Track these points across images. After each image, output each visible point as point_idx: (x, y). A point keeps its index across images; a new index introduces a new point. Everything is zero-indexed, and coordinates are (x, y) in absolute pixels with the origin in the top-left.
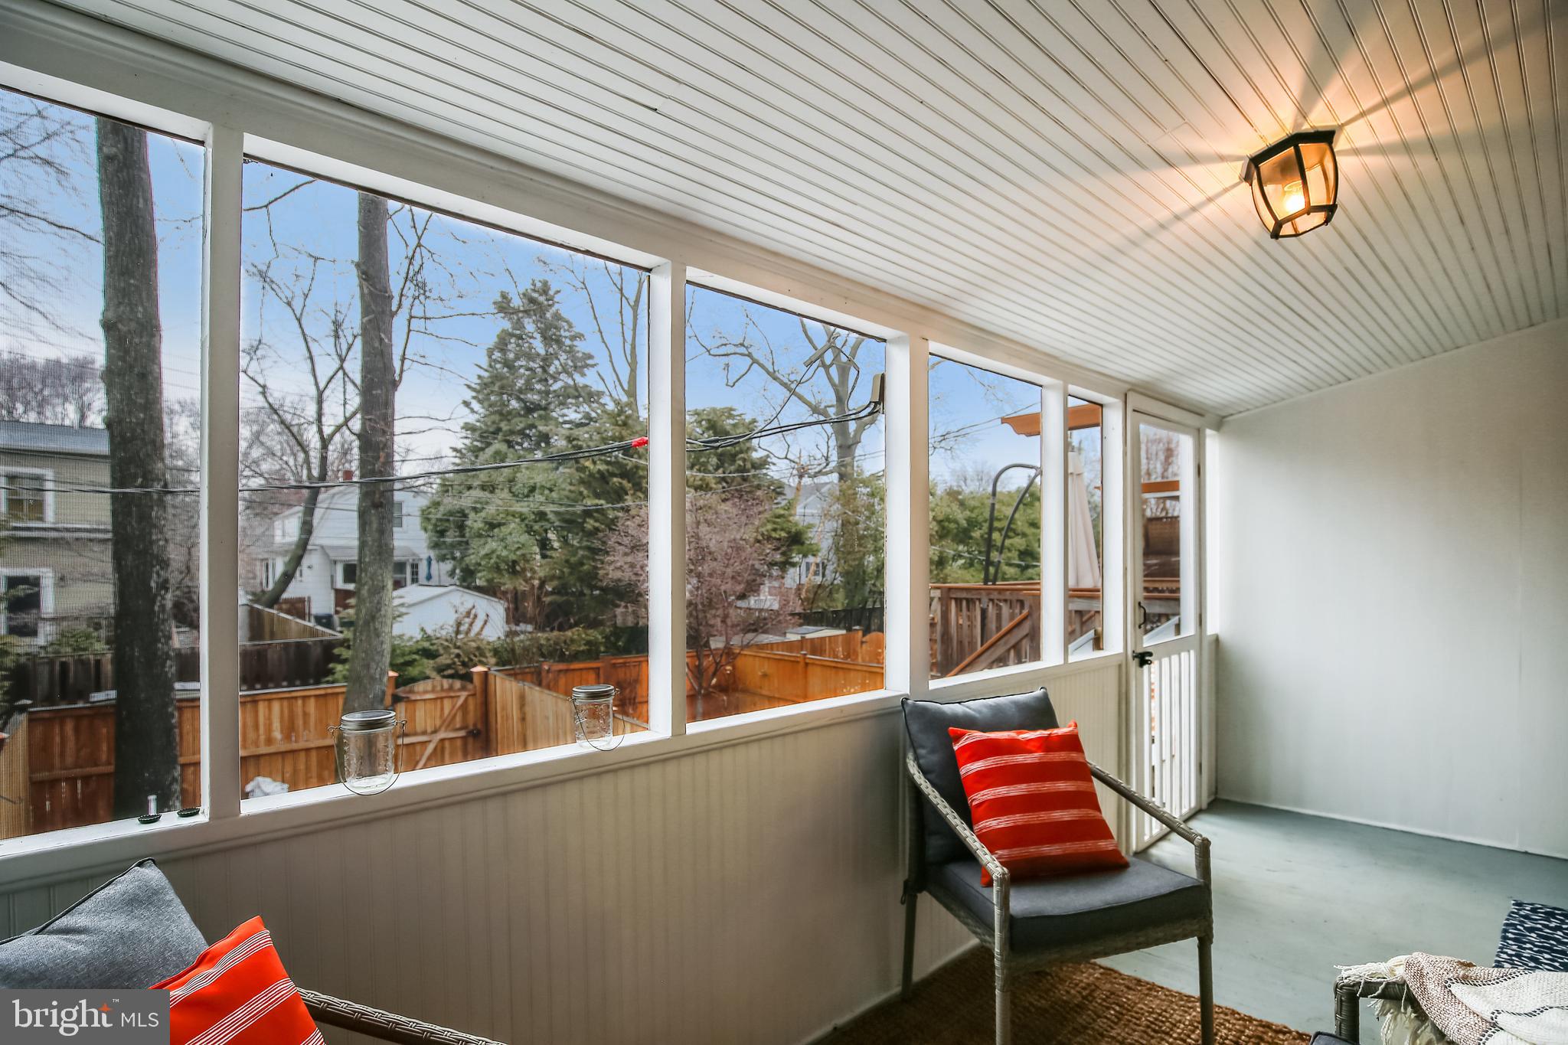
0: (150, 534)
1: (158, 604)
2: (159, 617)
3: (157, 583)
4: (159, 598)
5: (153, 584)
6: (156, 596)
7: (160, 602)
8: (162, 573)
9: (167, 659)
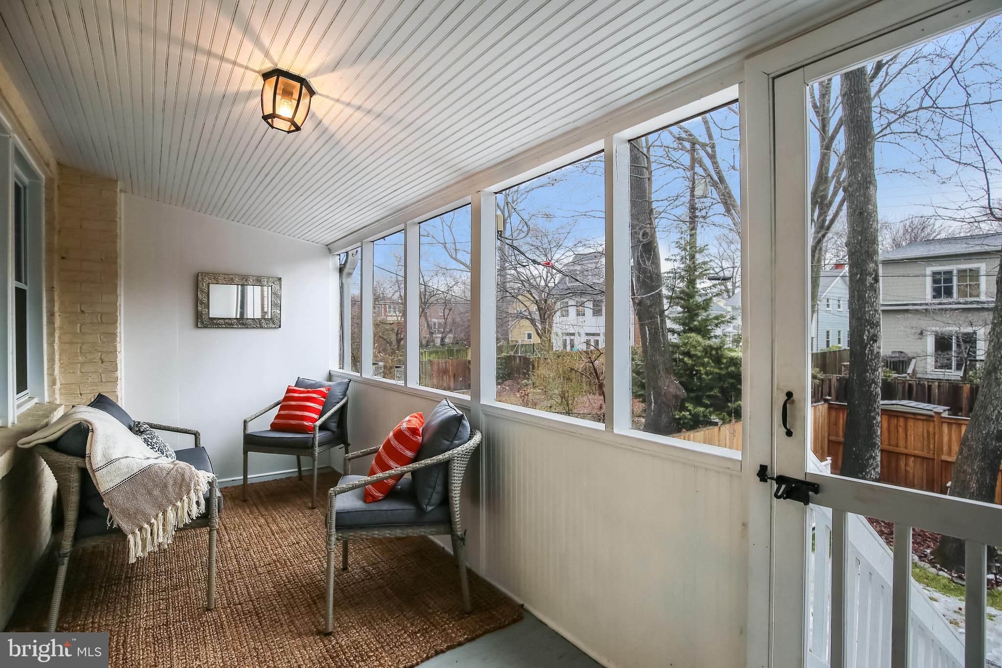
0: (865, 307)
1: (868, 349)
2: (868, 357)
3: (868, 337)
4: (869, 346)
5: (865, 338)
6: (867, 344)
7: (870, 348)
8: (872, 331)
9: (872, 383)
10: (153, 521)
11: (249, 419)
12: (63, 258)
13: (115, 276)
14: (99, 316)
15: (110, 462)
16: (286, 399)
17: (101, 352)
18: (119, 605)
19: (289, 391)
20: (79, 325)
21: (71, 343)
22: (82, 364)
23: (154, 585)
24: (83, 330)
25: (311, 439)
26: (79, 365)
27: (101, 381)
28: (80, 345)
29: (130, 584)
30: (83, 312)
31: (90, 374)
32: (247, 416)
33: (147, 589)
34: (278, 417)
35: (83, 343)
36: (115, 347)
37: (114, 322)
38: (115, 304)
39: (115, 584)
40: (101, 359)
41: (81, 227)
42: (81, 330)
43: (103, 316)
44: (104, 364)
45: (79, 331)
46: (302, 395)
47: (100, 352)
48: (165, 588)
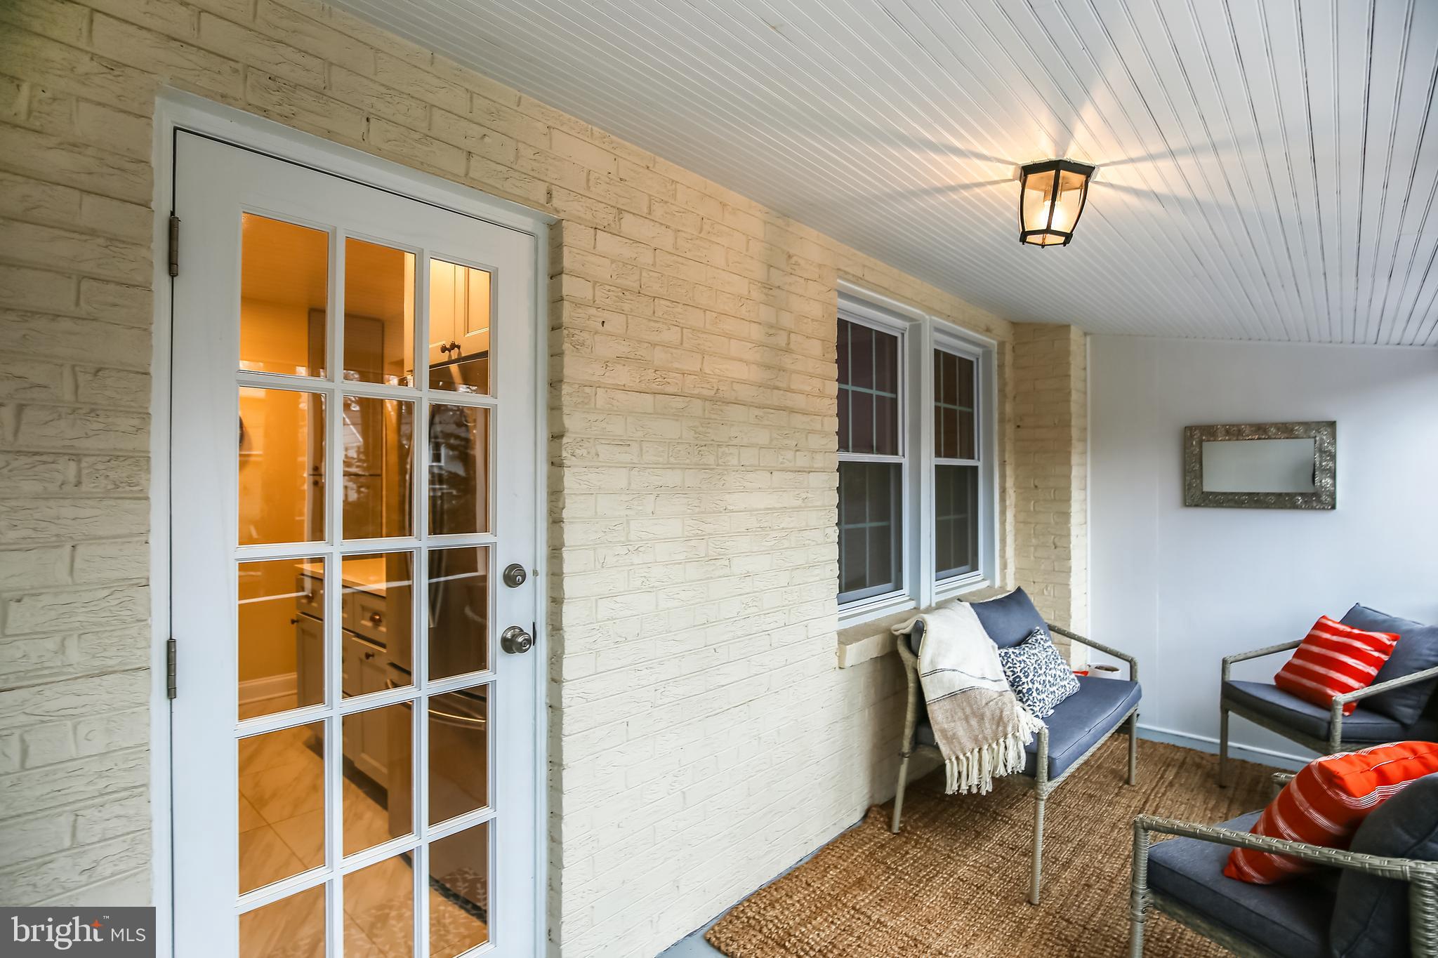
10: (968, 754)
11: (1232, 659)
12: (1018, 427)
13: (1068, 442)
14: (1052, 491)
15: (934, 672)
16: (1310, 639)
17: (1054, 535)
18: (964, 838)
19: (1320, 626)
20: (1033, 502)
21: (1025, 523)
22: (1036, 547)
23: (1010, 836)
24: (1036, 508)
25: (1325, 725)
26: (1032, 549)
27: (1054, 570)
28: (1033, 525)
29: (993, 821)
30: (1036, 487)
31: (1043, 561)
32: (1229, 653)
33: (1001, 837)
34: (1289, 667)
35: (1037, 523)
36: (1069, 530)
37: (1068, 500)
38: (1068, 477)
39: (981, 813)
40: (1054, 544)
41: (1034, 388)
42: (1034, 508)
43: (1056, 492)
44: (1058, 549)
45: (1032, 508)
46: (1335, 638)
47: (1052, 534)
48: (1016, 847)
